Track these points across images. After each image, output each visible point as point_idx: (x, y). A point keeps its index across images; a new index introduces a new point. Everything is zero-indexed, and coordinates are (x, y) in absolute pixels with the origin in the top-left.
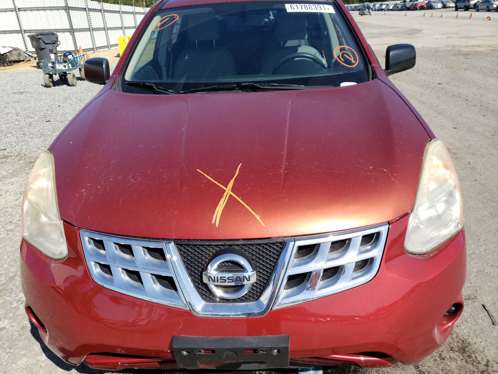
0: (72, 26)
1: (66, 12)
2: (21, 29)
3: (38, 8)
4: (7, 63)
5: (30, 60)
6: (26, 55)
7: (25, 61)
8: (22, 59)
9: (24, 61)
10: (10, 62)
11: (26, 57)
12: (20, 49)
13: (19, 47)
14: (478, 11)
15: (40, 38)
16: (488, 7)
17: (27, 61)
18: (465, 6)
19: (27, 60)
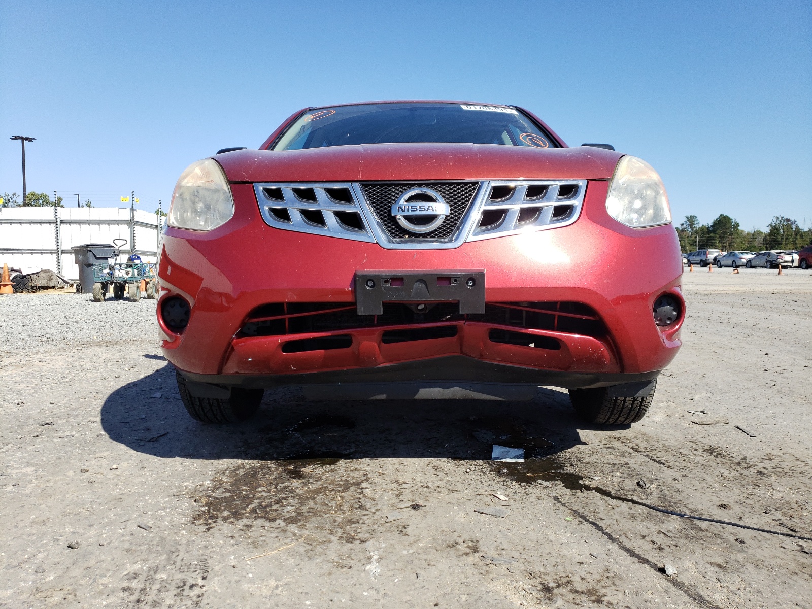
0: (134, 246)
1: (129, 227)
2: (58, 248)
3: (90, 220)
4: (28, 289)
5: (63, 288)
6: (60, 280)
7: (56, 288)
8: (51, 285)
9: (54, 287)
10: (33, 288)
11: (58, 282)
12: (52, 271)
13: (51, 269)
14: (721, 267)
15: (90, 251)
16: (734, 261)
17: (58, 289)
18: (701, 261)
19: (59, 286)
